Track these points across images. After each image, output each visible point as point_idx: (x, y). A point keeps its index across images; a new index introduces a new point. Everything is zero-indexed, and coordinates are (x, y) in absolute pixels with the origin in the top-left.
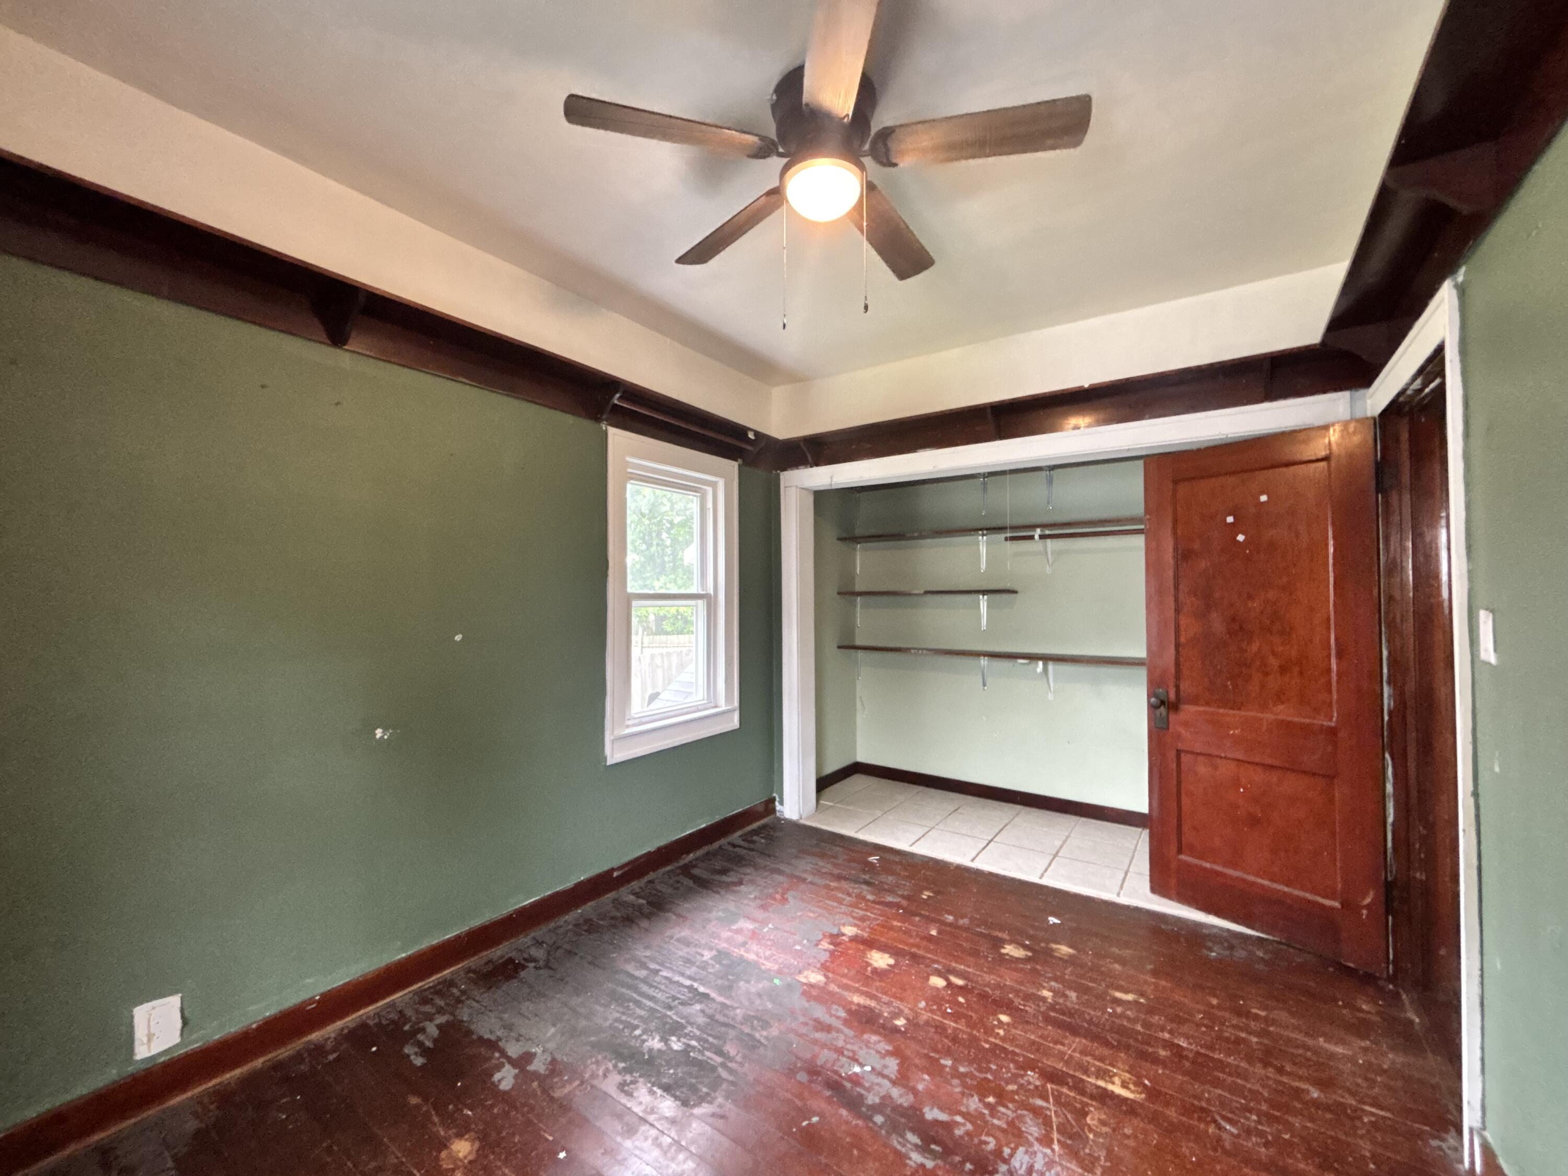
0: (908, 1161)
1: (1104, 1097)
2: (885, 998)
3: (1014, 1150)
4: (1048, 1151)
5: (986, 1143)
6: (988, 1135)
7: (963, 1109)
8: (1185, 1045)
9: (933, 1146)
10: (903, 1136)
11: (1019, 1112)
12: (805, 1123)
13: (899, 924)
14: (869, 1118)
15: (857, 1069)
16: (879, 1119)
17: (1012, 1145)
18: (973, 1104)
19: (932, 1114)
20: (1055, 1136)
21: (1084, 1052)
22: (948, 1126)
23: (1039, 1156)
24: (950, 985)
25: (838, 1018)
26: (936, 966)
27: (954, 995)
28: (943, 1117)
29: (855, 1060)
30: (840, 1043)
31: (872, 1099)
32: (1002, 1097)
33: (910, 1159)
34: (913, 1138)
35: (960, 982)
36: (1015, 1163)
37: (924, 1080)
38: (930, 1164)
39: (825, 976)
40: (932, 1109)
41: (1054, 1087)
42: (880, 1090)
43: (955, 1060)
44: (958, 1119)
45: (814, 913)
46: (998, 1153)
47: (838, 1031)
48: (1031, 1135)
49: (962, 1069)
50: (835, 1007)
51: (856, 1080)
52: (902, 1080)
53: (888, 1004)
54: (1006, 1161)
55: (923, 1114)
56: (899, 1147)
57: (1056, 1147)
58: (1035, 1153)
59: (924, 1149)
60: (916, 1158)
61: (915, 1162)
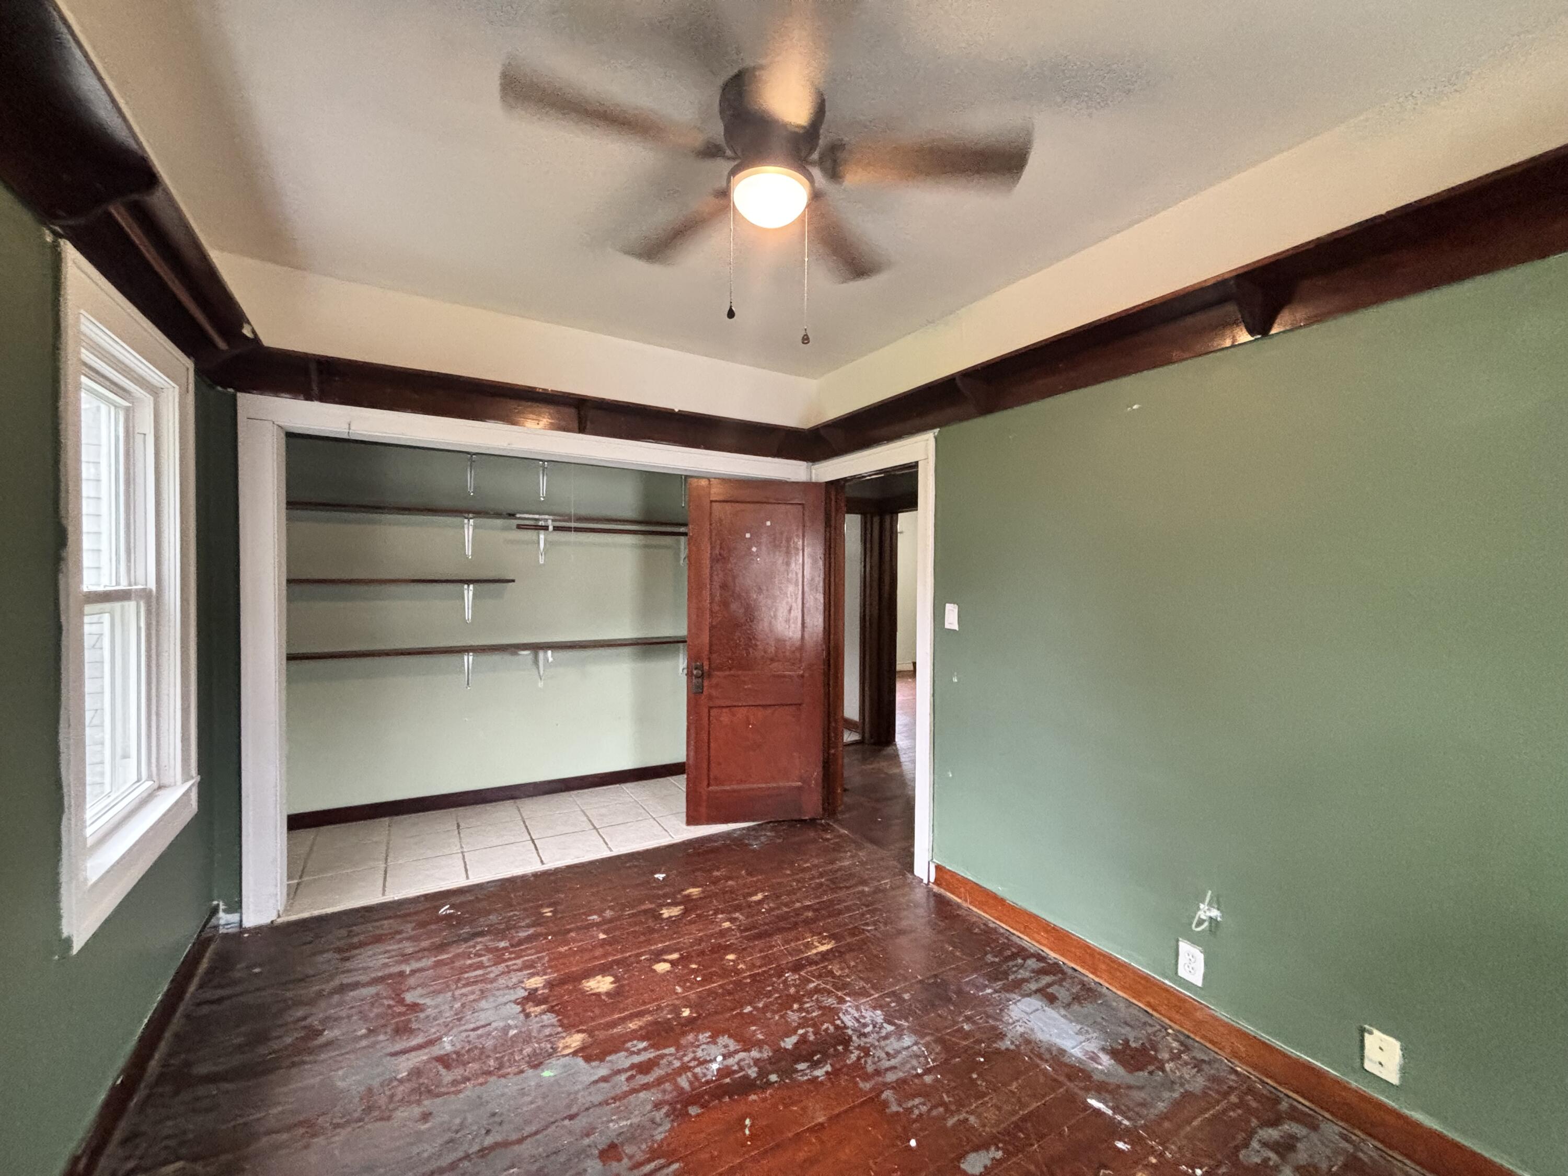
0: (820, 1079)
1: (824, 956)
2: (651, 1007)
3: (839, 1018)
4: (849, 1004)
5: (828, 1029)
6: (822, 1025)
7: (795, 1024)
8: (810, 903)
9: (815, 1058)
10: (797, 1071)
11: (814, 999)
12: (747, 1132)
13: (566, 948)
14: (770, 1084)
15: (715, 1066)
16: (773, 1078)
17: (836, 1017)
18: (793, 1017)
19: (789, 1043)
20: (840, 994)
21: (787, 942)
22: (803, 1040)
23: (849, 1009)
24: (672, 963)
25: (645, 1049)
26: (643, 958)
27: (686, 966)
28: (794, 1039)
29: (704, 1062)
30: (677, 1064)
31: (753, 1072)
32: (797, 998)
33: (818, 1077)
34: (801, 1066)
35: (675, 956)
36: (849, 1024)
37: (755, 1031)
38: (828, 1068)
39: (579, 1032)
40: (784, 1041)
41: (805, 971)
42: (747, 1062)
43: (750, 1004)
44: (801, 1032)
45: (473, 993)
46: (837, 1027)
47: (662, 1057)
48: (833, 1004)
49: (760, 1005)
50: (629, 1045)
51: (725, 1072)
52: (747, 1044)
53: (659, 1008)
54: (846, 1027)
55: (786, 1049)
56: (806, 1078)
57: (848, 999)
58: (847, 1011)
59: (815, 1065)
60: (819, 1073)
61: (823, 1076)
